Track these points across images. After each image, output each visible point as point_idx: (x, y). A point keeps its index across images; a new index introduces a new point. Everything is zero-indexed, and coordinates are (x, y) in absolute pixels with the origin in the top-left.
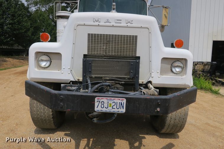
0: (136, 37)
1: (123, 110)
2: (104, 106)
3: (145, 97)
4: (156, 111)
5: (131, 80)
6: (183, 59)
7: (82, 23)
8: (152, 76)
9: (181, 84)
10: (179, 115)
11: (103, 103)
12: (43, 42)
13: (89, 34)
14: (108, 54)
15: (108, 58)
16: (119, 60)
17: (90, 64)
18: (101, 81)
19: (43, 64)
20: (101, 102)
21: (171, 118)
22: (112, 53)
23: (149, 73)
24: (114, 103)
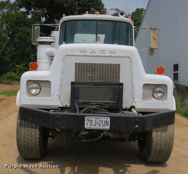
0: (119, 65)
1: (108, 127)
2: (92, 124)
3: (126, 116)
4: (135, 127)
5: (115, 105)
6: (163, 85)
7: (70, 54)
8: (135, 101)
9: (163, 108)
10: (165, 140)
11: (91, 121)
12: (32, 71)
13: (76, 64)
14: (93, 81)
15: (93, 85)
16: (104, 87)
17: (78, 90)
18: (88, 106)
19: (34, 91)
20: (89, 120)
21: (156, 144)
22: (97, 80)
23: (132, 99)
24: (100, 121)
